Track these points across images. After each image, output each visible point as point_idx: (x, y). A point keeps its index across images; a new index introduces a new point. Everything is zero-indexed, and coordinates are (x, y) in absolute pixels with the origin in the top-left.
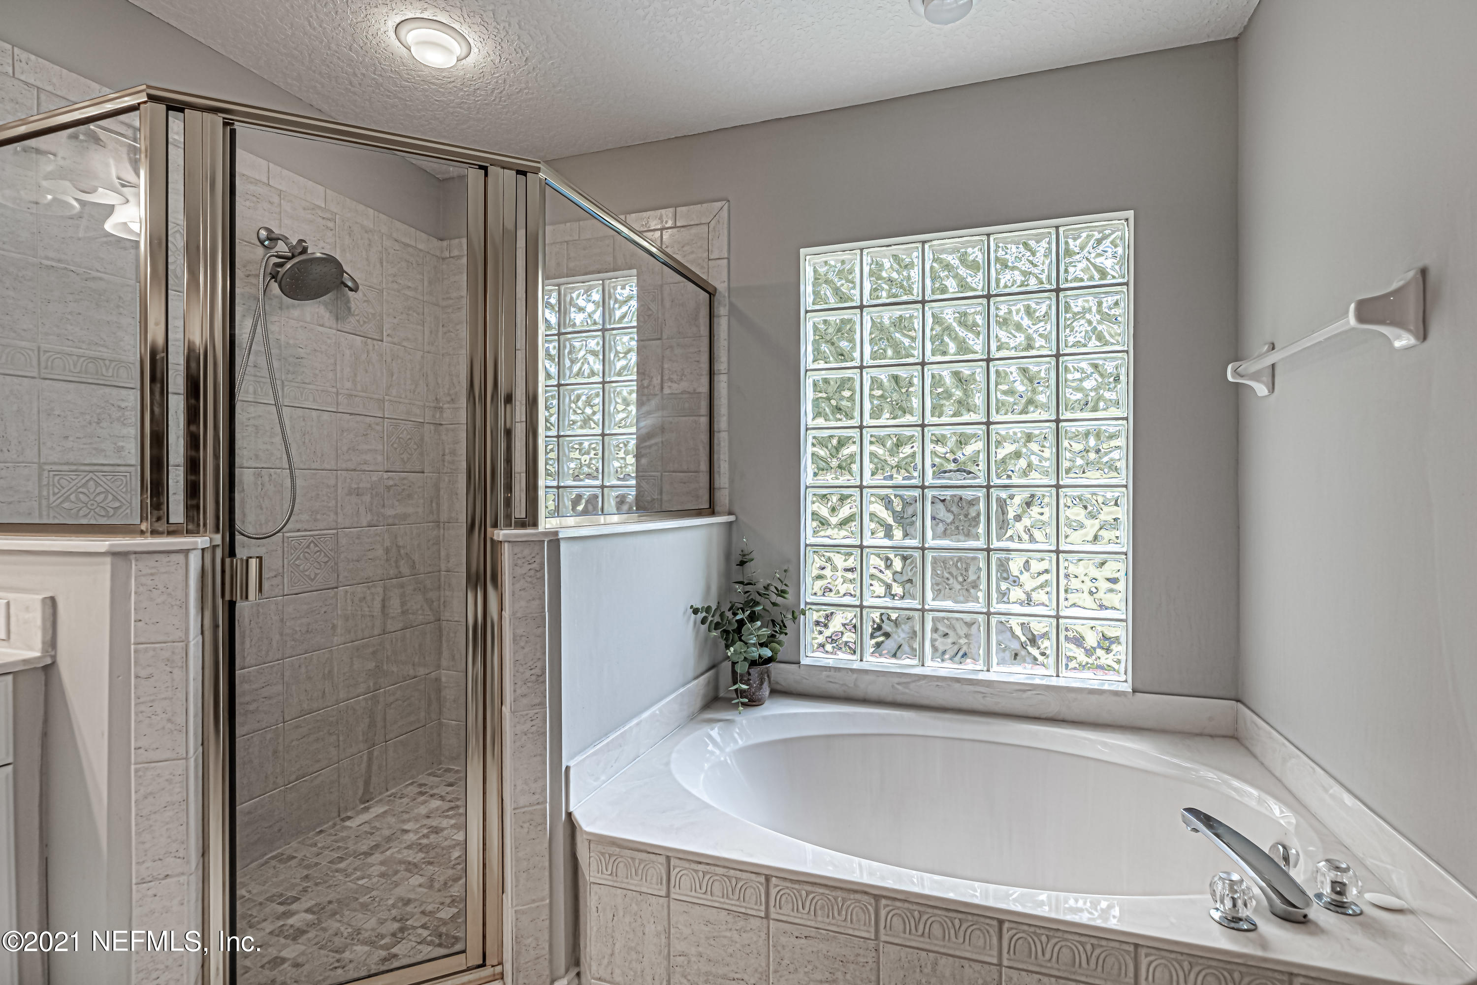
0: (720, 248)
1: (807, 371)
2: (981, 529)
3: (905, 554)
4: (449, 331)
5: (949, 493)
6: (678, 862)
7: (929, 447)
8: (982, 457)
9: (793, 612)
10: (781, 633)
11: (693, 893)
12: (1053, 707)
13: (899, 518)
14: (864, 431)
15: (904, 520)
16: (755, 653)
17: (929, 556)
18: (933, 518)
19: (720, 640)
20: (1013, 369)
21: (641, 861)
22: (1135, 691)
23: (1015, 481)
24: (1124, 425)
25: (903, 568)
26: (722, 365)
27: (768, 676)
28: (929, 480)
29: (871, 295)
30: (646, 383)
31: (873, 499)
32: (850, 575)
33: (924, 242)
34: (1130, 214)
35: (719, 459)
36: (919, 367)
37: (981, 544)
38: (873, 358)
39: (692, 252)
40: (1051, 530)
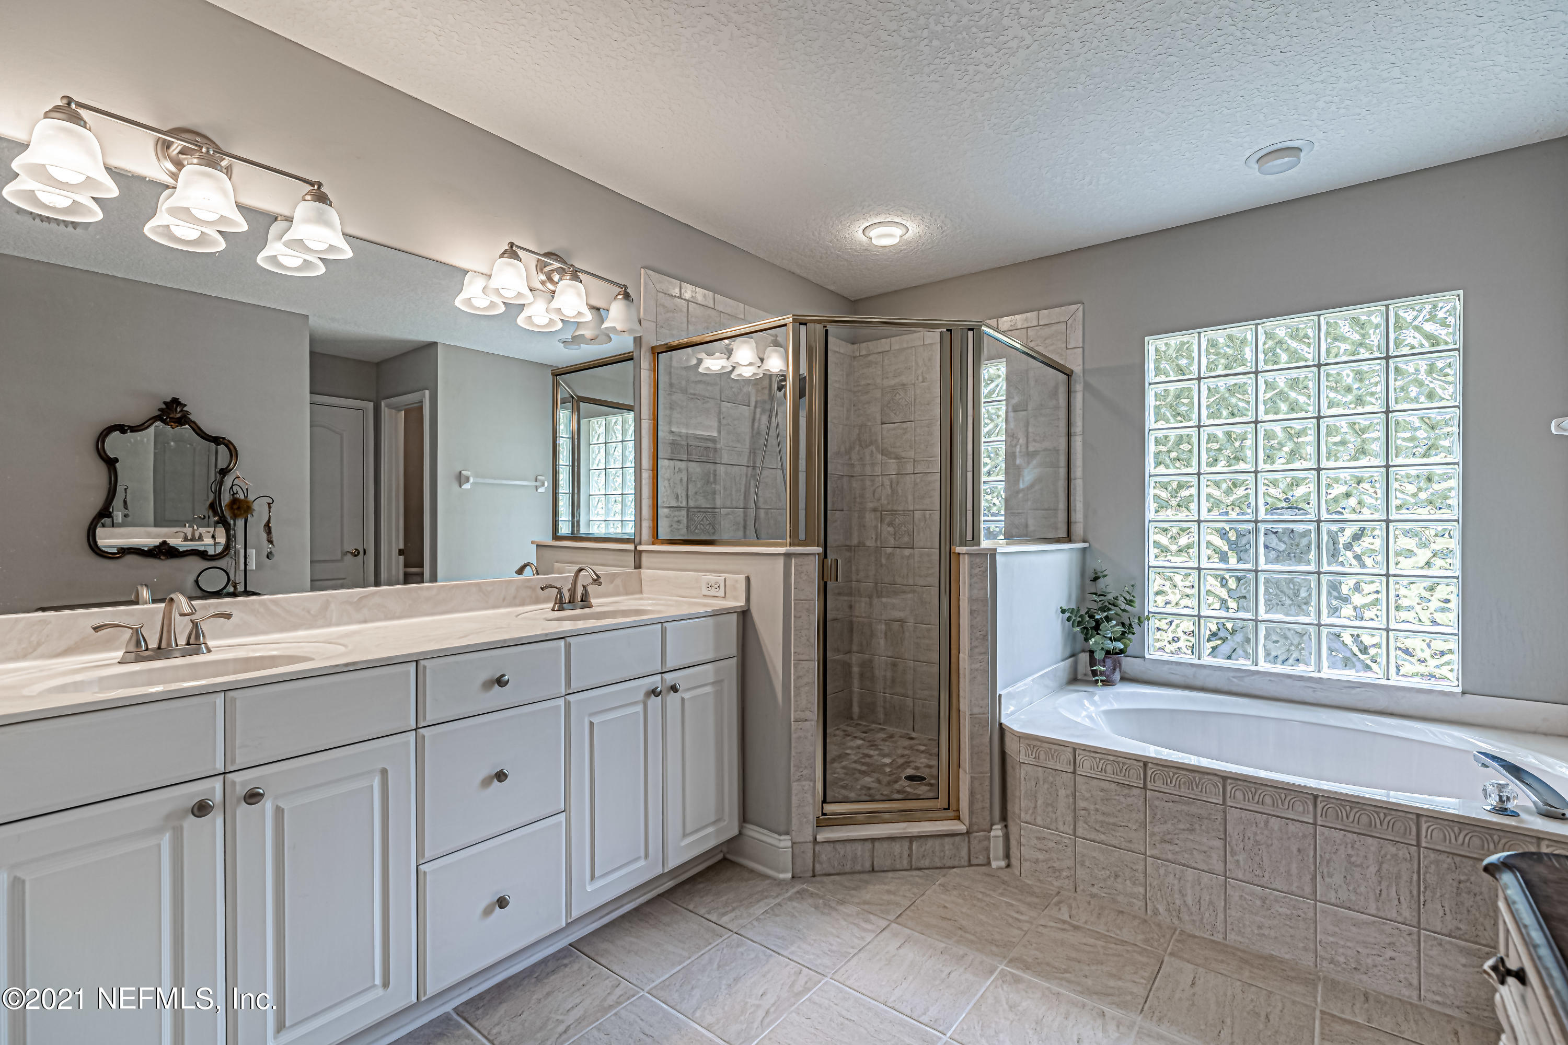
0: (1076, 339)
1: (1150, 430)
2: (1312, 555)
3: (1240, 575)
4: (859, 409)
5: (1281, 526)
6: (1081, 752)
7: (1262, 489)
8: (1313, 498)
9: (1139, 618)
10: (1130, 632)
11: (1092, 771)
12: (1382, 702)
13: (1235, 546)
14: (1202, 477)
15: (1239, 548)
16: (1110, 645)
17: (1262, 577)
18: (1266, 547)
19: (1081, 634)
20: (1344, 424)
21: (1056, 750)
22: (1463, 693)
23: (1348, 516)
24: (1455, 469)
25: (1237, 587)
26: (1078, 427)
27: (1120, 664)
28: (1262, 515)
29: (1207, 369)
30: (1014, 443)
31: (1209, 531)
32: (1188, 591)
33: (1257, 325)
34: (1461, 292)
35: (1075, 500)
36: (1253, 425)
37: (1312, 567)
38: (1209, 417)
39: (1052, 344)
40: (1381, 558)
